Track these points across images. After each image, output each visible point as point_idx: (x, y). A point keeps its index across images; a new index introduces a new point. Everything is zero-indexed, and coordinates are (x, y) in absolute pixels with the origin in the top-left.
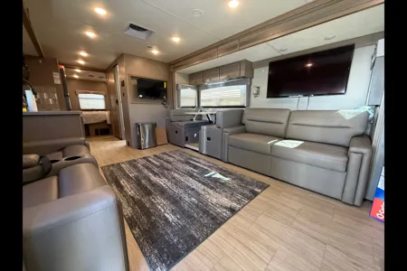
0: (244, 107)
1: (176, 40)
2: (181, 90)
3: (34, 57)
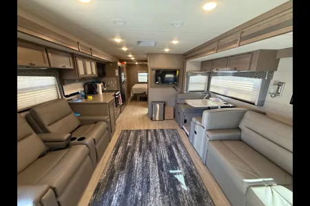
0: (254, 104)
1: (175, 42)
2: (191, 77)
3: (108, 63)
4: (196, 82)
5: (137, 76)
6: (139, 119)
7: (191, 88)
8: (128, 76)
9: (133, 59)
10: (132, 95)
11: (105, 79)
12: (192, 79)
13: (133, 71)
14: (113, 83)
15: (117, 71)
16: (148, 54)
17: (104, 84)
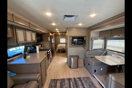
2: (94, 41)
3: (45, 33)
4: (98, 44)
5: (60, 40)
6: (62, 67)
7: (94, 47)
8: (55, 40)
9: (58, 31)
10: (57, 50)
11: (42, 43)
12: (95, 42)
13: (57, 38)
14: (47, 45)
15: (49, 38)
16: (67, 28)
17: (41, 45)
